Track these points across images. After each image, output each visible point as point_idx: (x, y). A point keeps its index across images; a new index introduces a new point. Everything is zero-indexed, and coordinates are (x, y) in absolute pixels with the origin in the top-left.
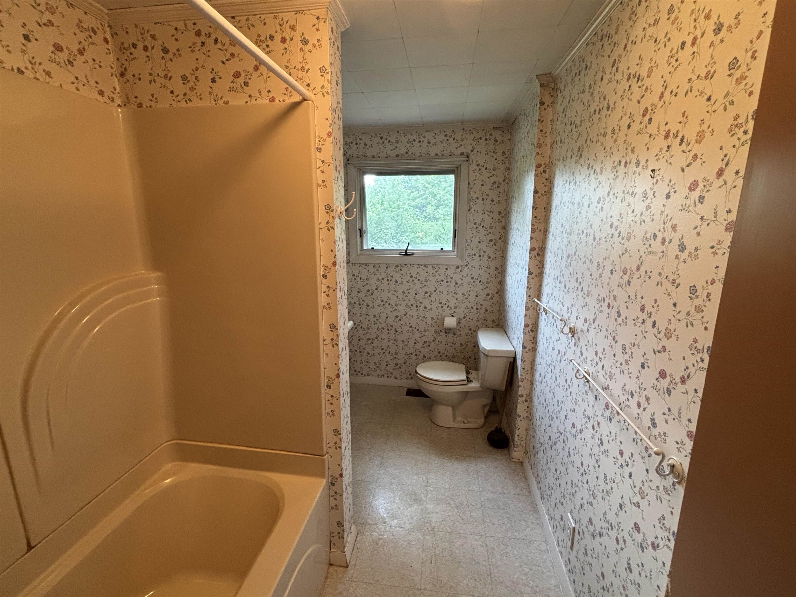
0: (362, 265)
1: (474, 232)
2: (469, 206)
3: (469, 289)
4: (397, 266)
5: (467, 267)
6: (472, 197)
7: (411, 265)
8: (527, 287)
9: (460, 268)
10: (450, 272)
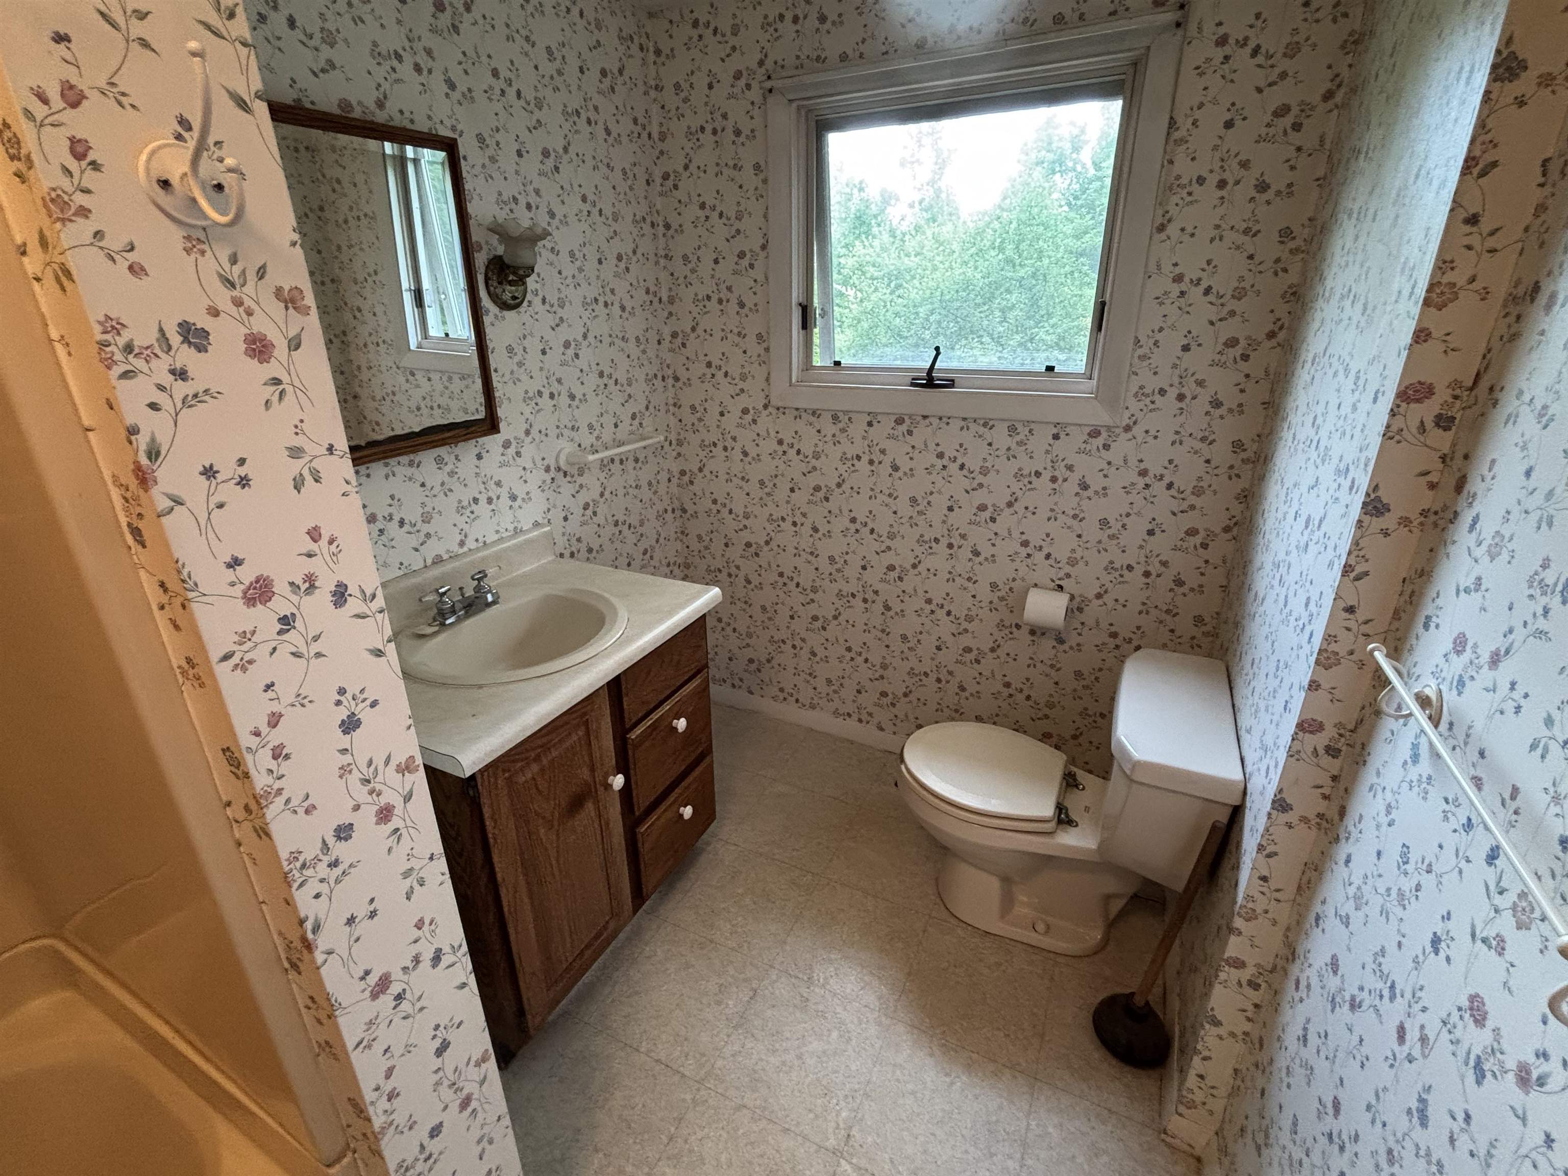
0: (804, 415)
1: (1171, 310)
2: (1160, 212)
3: (1126, 509)
4: (900, 421)
5: (1129, 435)
6: (1178, 177)
7: (940, 419)
8: (1347, 569)
9: (1104, 434)
10: (1066, 449)
